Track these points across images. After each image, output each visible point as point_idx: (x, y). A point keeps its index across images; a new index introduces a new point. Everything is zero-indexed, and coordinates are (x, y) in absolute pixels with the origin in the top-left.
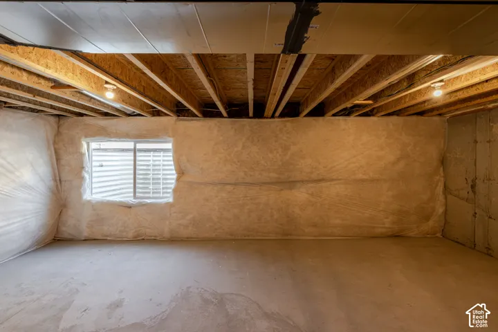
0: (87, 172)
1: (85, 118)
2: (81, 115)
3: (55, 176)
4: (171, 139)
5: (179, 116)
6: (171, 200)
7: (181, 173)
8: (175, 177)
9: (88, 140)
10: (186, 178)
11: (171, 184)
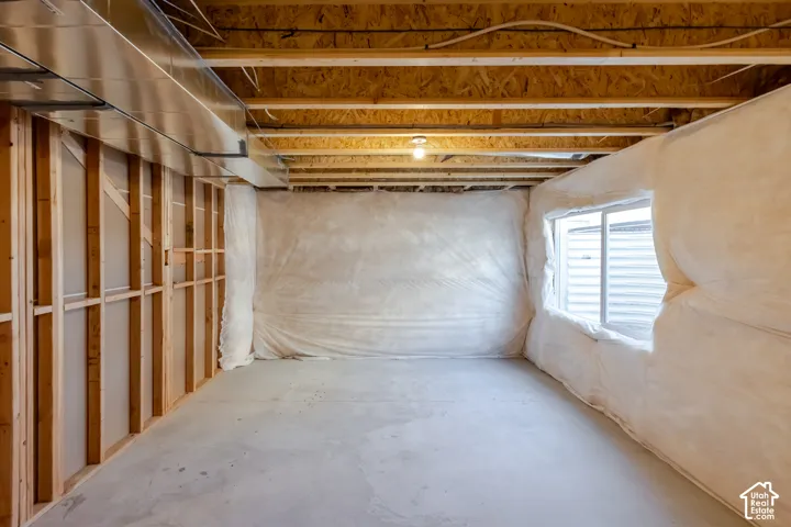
0: (552, 267)
1: (547, 182)
2: (542, 180)
3: (521, 269)
4: (649, 194)
5: (672, 127)
6: (648, 345)
7: (680, 284)
8: (663, 292)
9: (550, 215)
10: (690, 300)
11: (653, 306)
